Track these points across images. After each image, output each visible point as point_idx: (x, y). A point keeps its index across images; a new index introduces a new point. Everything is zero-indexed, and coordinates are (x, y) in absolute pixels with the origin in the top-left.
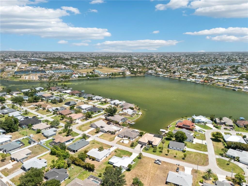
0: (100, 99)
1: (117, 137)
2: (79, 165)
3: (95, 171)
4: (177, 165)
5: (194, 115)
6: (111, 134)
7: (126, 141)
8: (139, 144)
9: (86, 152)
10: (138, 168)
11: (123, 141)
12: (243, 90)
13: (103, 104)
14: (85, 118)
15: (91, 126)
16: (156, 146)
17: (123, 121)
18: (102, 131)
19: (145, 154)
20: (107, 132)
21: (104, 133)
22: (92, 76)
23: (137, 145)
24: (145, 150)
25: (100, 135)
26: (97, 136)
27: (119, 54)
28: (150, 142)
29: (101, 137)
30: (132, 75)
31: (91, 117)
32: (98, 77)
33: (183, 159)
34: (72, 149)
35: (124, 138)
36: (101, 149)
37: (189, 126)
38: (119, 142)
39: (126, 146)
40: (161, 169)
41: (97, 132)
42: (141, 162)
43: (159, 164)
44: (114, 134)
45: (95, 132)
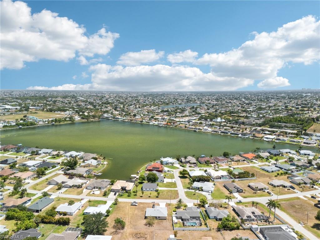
0: (49, 152)
1: (85, 190)
2: (50, 223)
3: (70, 224)
4: (152, 203)
5: (162, 157)
6: (76, 188)
7: (97, 192)
8: (112, 193)
9: (54, 208)
10: (116, 213)
11: (94, 192)
12: (203, 131)
13: (55, 157)
14: (36, 176)
15: (49, 184)
16: (130, 190)
17: (88, 174)
18: (66, 186)
19: (120, 200)
20: (72, 186)
21: (67, 189)
22: (26, 124)
23: (110, 193)
24: (120, 196)
25: (64, 191)
26: (60, 193)
27: (55, 93)
28: (124, 188)
29: (66, 193)
30: (84, 120)
31: (45, 175)
32: (35, 124)
33: (157, 197)
34: (35, 209)
35: (94, 190)
36: (71, 203)
37: (159, 168)
38: (90, 194)
39: (98, 196)
41: (59, 189)
42: (118, 207)
43: (136, 205)
44: (81, 187)
45: (57, 189)
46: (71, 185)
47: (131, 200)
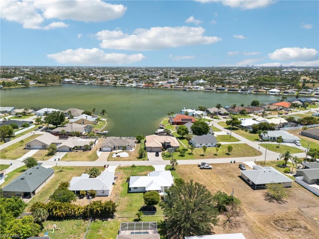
1: (99, 153)
4: (231, 163)
6: (82, 151)
7: (124, 154)
8: (149, 153)
11: (118, 155)
15: (29, 148)
18: (61, 149)
20: (73, 148)
21: (65, 153)
25: (62, 157)
26: (57, 160)
28: (166, 145)
29: (67, 159)
33: (228, 154)
35: (115, 151)
38: (112, 158)
41: (51, 154)
44: (90, 149)
45: (46, 155)
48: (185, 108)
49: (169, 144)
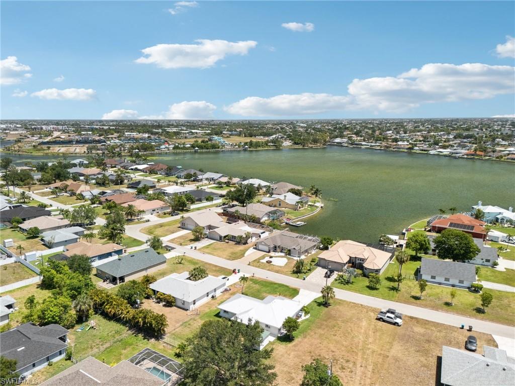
1: (251, 252)
3: (166, 338)
4: (462, 328)
6: (234, 243)
7: (280, 260)
8: (319, 269)
9: (148, 280)
10: (321, 335)
11: (271, 259)
13: (221, 187)
14: (169, 210)
15: (183, 227)
16: (377, 271)
18: (212, 236)
19: (341, 294)
20: (225, 237)
21: (215, 241)
22: (205, 146)
23: (314, 269)
24: (342, 283)
26: (193, 248)
28: (357, 262)
29: (206, 250)
30: (297, 146)
31: (187, 211)
32: (218, 148)
33: (479, 311)
34: (109, 273)
35: (272, 254)
36: (197, 274)
37: (472, 228)
38: (259, 262)
39: (277, 272)
40: (406, 339)
41: (197, 239)
42: (329, 317)
43: (395, 324)
44: (246, 243)
46: (223, 235)
47: (381, 304)
48: (480, 202)
49: (361, 262)
